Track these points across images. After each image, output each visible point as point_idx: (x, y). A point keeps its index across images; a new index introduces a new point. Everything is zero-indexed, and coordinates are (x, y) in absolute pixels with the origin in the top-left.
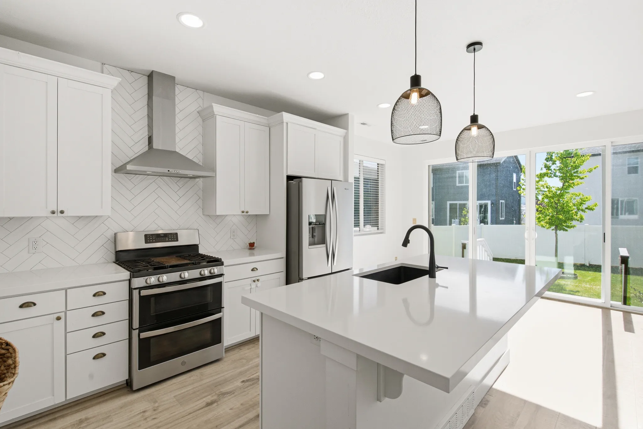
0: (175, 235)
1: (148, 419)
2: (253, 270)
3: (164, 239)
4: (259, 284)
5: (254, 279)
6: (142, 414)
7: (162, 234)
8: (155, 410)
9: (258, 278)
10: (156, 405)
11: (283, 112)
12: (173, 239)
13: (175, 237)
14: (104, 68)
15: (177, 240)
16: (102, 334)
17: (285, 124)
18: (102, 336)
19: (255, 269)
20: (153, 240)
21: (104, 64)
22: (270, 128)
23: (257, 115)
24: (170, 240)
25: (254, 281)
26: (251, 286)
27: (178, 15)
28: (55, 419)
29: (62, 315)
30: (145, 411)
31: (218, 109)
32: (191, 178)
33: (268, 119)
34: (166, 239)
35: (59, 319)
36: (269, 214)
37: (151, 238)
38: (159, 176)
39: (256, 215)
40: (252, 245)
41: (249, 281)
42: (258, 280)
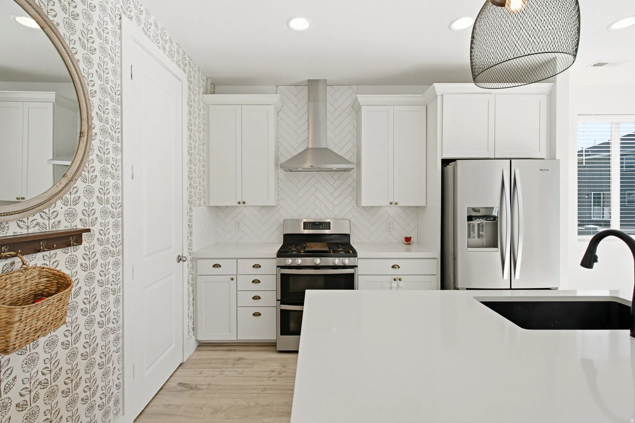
0: (328, 224)
1: (271, 379)
2: (393, 267)
3: (317, 227)
4: (401, 284)
5: (395, 277)
6: (269, 373)
7: (317, 222)
8: (279, 373)
9: (399, 277)
10: (283, 370)
11: (434, 84)
12: (326, 228)
13: (328, 226)
14: (278, 89)
15: (329, 229)
16: (258, 298)
17: (439, 98)
18: (258, 299)
19: (396, 266)
20: (310, 227)
21: (278, 86)
22: (426, 107)
23: (409, 95)
24: (324, 228)
25: (395, 280)
26: (391, 284)
27: (288, 22)
28: (230, 350)
29: (234, 277)
30: (273, 371)
31: (362, 99)
32: (336, 171)
33: (423, 96)
34: (320, 227)
35: (232, 279)
36: (425, 205)
37: (308, 226)
38: (318, 171)
39: (417, 207)
40: (408, 240)
41: (390, 278)
42: (400, 280)
